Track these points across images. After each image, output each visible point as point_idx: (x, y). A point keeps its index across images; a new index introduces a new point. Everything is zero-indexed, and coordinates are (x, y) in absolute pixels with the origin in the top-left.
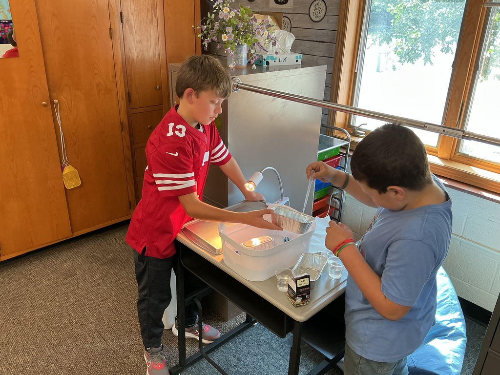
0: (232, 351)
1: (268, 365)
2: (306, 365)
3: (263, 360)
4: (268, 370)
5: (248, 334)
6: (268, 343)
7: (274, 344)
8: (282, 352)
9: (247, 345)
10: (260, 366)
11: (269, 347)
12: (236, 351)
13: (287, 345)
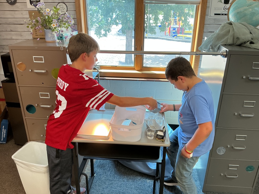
0: (95, 192)
1: (116, 188)
2: (130, 178)
3: (111, 187)
4: (118, 190)
5: (95, 181)
6: (107, 180)
7: (110, 178)
8: (116, 179)
9: (99, 186)
10: (113, 191)
11: (109, 181)
12: (97, 191)
13: (116, 176)
